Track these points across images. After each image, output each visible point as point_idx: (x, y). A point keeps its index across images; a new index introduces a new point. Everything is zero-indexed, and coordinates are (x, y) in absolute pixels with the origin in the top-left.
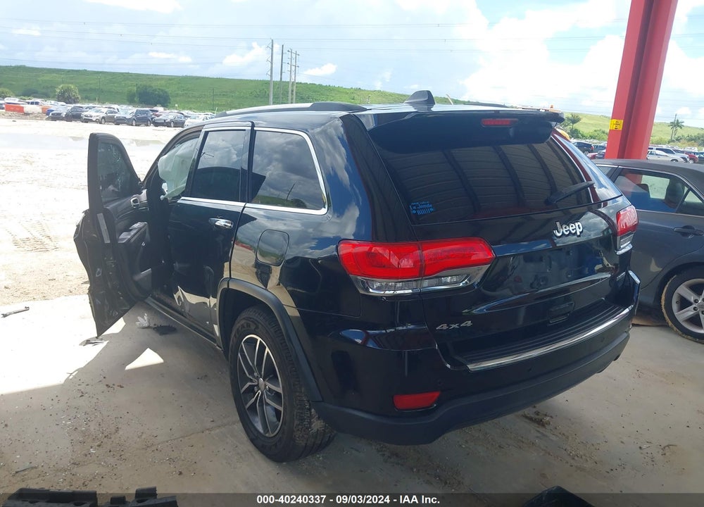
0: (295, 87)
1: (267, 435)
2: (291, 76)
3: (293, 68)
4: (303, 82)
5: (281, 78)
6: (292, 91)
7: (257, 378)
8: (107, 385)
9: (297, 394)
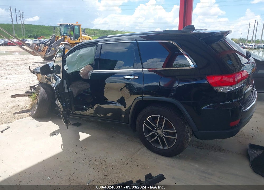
0: (24, 26)
1: (165, 148)
2: (21, 22)
3: (22, 18)
4: (26, 24)
5: (17, 23)
6: (23, 28)
7: (157, 130)
8: (81, 148)
9: (186, 131)
